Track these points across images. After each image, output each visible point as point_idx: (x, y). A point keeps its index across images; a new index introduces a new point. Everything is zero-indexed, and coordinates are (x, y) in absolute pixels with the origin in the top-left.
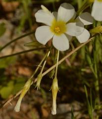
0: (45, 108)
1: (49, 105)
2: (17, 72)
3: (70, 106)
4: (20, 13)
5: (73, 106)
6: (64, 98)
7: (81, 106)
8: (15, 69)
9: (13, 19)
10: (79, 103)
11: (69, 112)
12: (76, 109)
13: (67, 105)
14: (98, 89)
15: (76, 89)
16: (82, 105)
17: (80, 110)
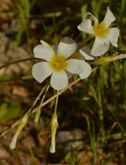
0: (42, 136)
1: (47, 132)
2: (11, 91)
3: (70, 134)
4: (16, 24)
5: (74, 135)
6: (64, 124)
7: (82, 134)
8: (8, 88)
9: (8, 31)
10: (81, 131)
11: (69, 141)
12: (77, 138)
13: (67, 133)
14: (102, 118)
15: (78, 114)
16: (84, 133)
17: (82, 140)
